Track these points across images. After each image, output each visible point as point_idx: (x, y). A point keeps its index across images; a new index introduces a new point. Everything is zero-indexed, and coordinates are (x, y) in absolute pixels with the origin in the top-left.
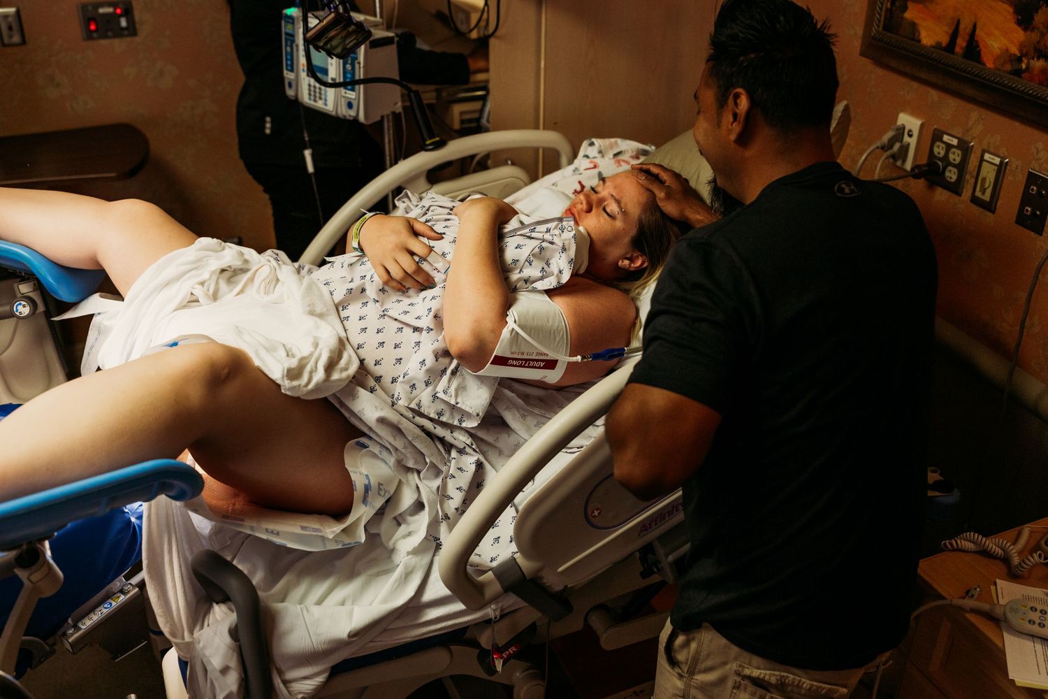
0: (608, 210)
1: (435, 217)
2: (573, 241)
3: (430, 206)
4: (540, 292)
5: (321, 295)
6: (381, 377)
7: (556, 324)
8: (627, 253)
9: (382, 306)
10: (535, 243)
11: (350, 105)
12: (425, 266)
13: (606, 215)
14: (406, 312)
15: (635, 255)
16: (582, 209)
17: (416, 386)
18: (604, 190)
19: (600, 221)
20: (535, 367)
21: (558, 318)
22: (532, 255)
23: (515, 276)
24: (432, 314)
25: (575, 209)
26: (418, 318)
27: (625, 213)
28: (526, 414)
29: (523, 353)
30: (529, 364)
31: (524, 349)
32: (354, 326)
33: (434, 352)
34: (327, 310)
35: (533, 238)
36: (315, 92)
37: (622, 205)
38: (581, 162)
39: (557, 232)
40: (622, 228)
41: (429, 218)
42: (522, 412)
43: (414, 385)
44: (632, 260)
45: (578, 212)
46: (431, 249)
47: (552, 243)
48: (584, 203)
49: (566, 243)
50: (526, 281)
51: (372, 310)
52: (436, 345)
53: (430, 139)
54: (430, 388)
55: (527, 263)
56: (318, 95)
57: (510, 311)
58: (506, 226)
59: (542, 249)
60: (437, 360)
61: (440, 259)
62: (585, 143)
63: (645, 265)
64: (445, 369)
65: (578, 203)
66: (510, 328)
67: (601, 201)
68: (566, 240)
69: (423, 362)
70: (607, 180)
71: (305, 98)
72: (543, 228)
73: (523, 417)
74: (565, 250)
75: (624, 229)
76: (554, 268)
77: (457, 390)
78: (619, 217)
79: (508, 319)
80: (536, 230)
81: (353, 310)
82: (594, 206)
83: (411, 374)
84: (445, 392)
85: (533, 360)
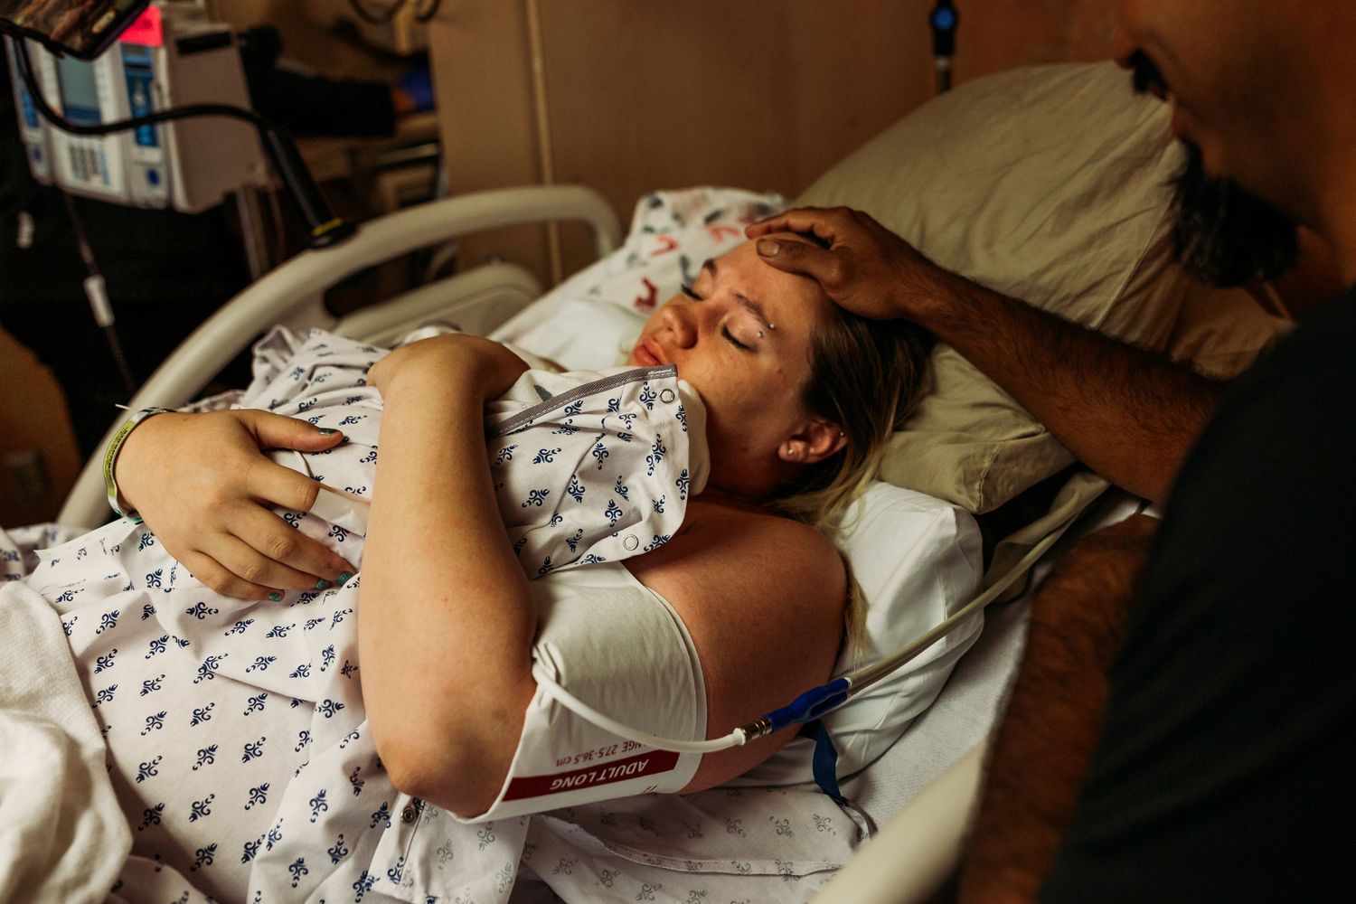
0: (736, 333)
1: (320, 397)
2: (680, 426)
3: (315, 368)
4: (612, 566)
5: (36, 639)
6: (212, 848)
7: (666, 654)
8: (794, 426)
9: (198, 652)
10: (583, 442)
11: (153, 177)
12: (307, 528)
13: (732, 347)
14: (265, 662)
15: (815, 425)
16: (673, 342)
17: (307, 864)
18: (715, 286)
19: (721, 362)
20: (626, 777)
21: (667, 635)
22: (582, 474)
23: (543, 535)
24: (335, 665)
25: (656, 345)
26: (300, 672)
27: (775, 332)
28: (612, 869)
29: (588, 756)
30: (608, 773)
31: (590, 744)
32: (126, 713)
33: (345, 768)
34: (50, 681)
35: (576, 429)
36: (83, 161)
37: (768, 313)
38: (639, 242)
39: (637, 407)
40: (777, 369)
41: (306, 401)
42: (601, 866)
43: (300, 862)
44: (807, 438)
45: (663, 348)
46: (315, 483)
47: (626, 436)
48: (676, 326)
49: (665, 433)
50: (572, 543)
51: (178, 663)
52: (353, 749)
53: (323, 222)
54: (346, 867)
55: (569, 496)
56: (89, 166)
57: (541, 646)
58: (506, 403)
59: (602, 454)
60: (357, 790)
61: (347, 504)
62: (642, 206)
63: (839, 447)
64: (384, 808)
65: (658, 330)
66: (546, 702)
67: (714, 315)
68: (661, 425)
69: (319, 800)
70: (719, 265)
71: (69, 177)
72: (600, 400)
73: (606, 878)
74: (664, 451)
75: (780, 372)
76: (640, 500)
77: (426, 863)
78: (765, 343)
79: (537, 672)
80: (583, 408)
81: (127, 670)
82: (700, 330)
83: (289, 835)
84: (394, 875)
85: (617, 764)
